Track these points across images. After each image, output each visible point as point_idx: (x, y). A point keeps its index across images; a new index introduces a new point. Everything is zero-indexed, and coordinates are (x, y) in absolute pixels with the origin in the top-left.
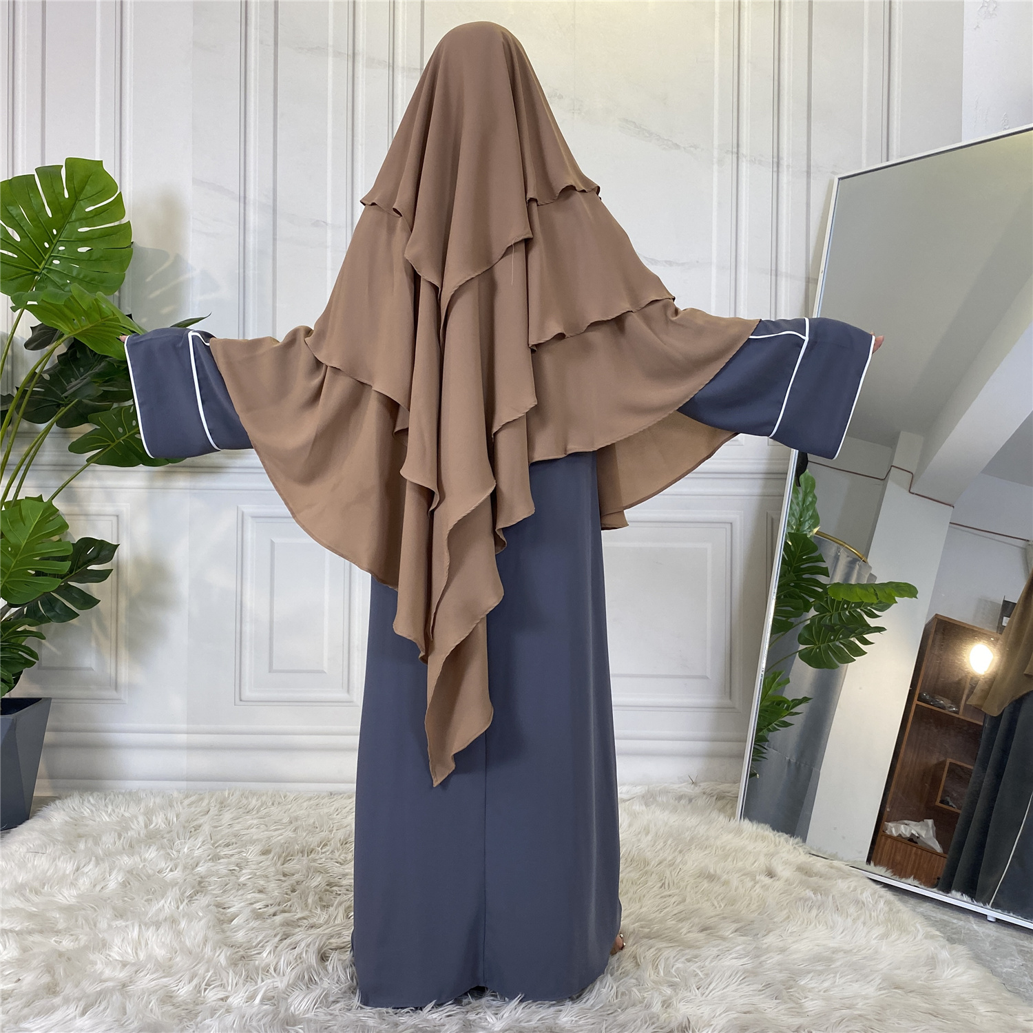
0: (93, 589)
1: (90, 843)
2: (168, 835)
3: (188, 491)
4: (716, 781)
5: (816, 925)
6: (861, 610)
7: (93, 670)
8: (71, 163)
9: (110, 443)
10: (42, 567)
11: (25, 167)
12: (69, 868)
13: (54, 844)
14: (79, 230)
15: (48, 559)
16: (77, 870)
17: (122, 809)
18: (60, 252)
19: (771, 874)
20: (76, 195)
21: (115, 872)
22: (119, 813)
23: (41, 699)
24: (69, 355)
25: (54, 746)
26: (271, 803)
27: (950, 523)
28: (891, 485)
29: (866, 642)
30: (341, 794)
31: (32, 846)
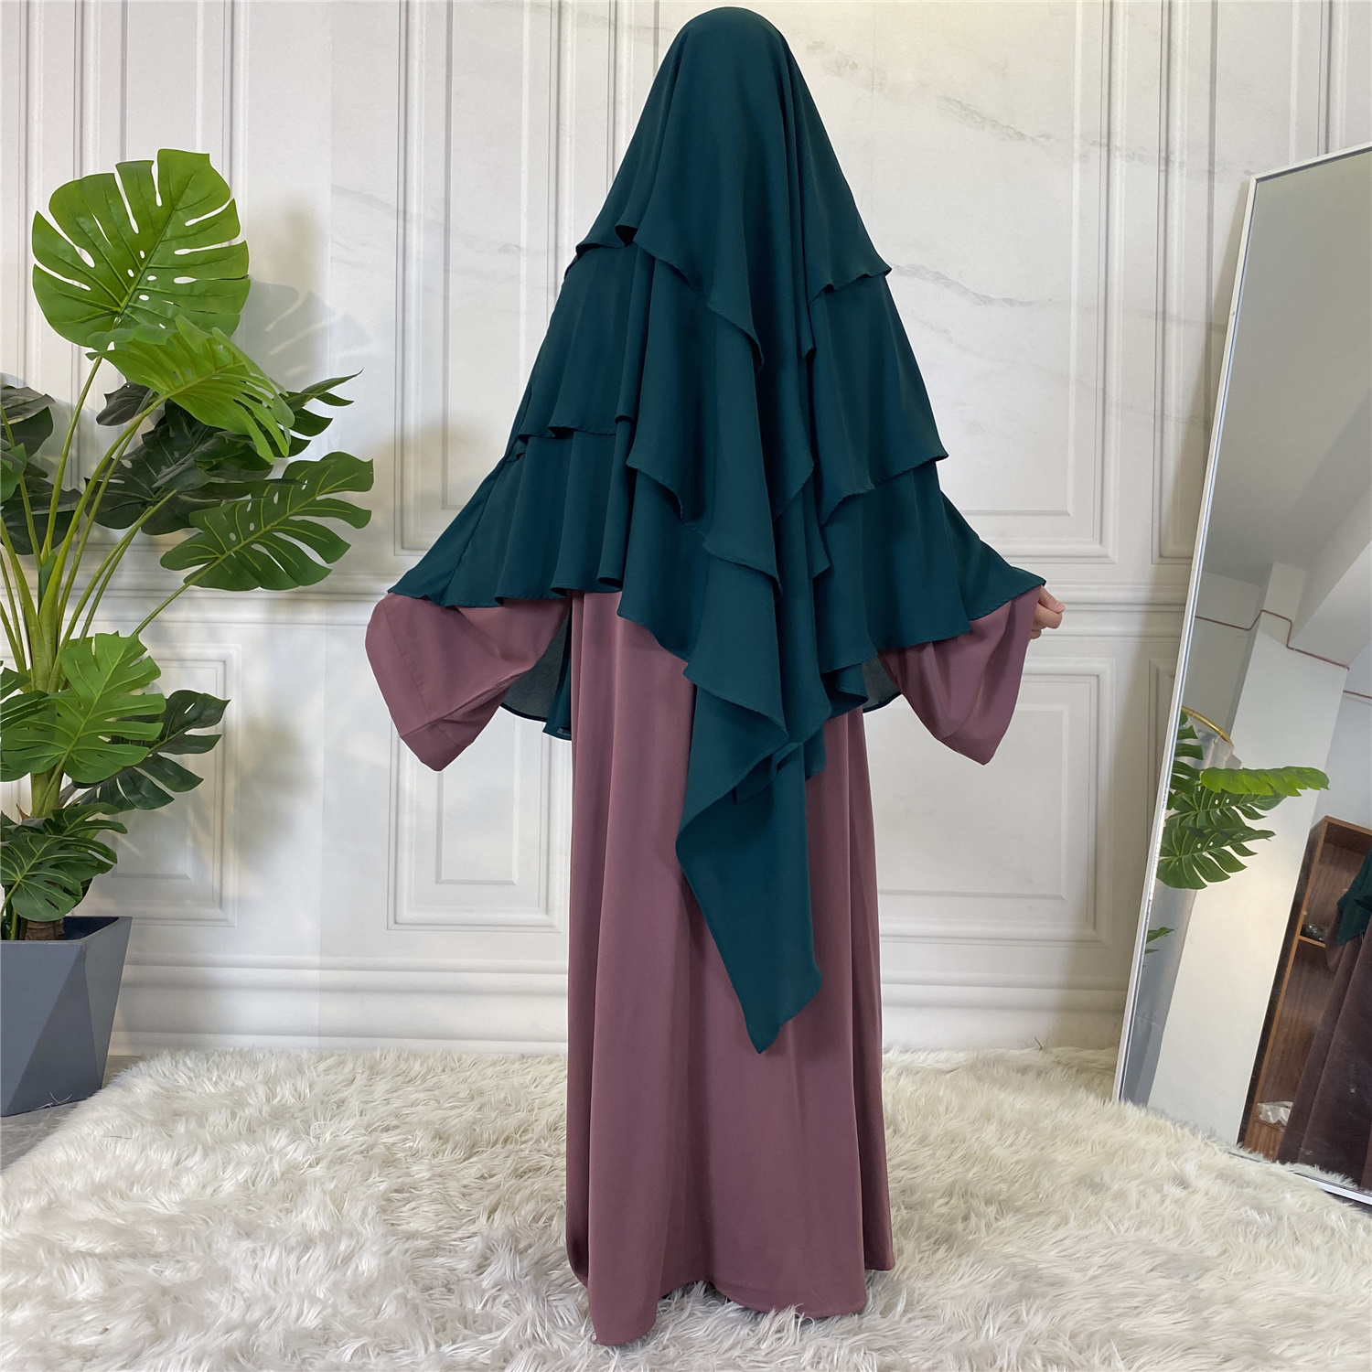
0: (190, 761)
1: (193, 1122)
2: (300, 1114)
3: (323, 627)
4: (1073, 1045)
5: (1270, 1263)
6: (1237, 807)
7: (188, 878)
8: (165, 156)
9: (218, 555)
10: (121, 731)
11: (100, 162)
12: (166, 1159)
13: (143, 1126)
14: (176, 253)
15: (129, 719)
16: (178, 1163)
17: (232, 1076)
18: (150, 284)
19: (1183, 1183)
20: (172, 202)
21: (230, 1169)
22: (227, 1081)
23: (116, 919)
24: (158, 435)
25: (136, 985)
26: (440, 1069)
27: (1344, 691)
28: (1262, 640)
29: (1247, 853)
30: (537, 1057)
31: (110, 1128)
